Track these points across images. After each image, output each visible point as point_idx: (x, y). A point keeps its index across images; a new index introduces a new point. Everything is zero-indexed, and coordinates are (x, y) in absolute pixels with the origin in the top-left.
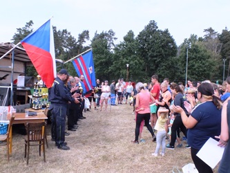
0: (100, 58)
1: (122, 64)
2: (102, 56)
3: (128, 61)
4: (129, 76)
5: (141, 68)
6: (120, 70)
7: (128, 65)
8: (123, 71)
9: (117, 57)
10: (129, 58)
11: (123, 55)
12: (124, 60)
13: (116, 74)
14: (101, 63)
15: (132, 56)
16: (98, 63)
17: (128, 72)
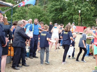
0: (55, 5)
1: (75, 10)
2: (57, 3)
3: (79, 8)
4: (81, 21)
5: (93, 14)
6: (73, 15)
7: (80, 11)
8: (76, 17)
9: (70, 5)
10: (81, 5)
11: (76, 3)
12: (77, 7)
13: (69, 18)
14: (56, 10)
15: (84, 3)
16: (53, 9)
17: (80, 17)
